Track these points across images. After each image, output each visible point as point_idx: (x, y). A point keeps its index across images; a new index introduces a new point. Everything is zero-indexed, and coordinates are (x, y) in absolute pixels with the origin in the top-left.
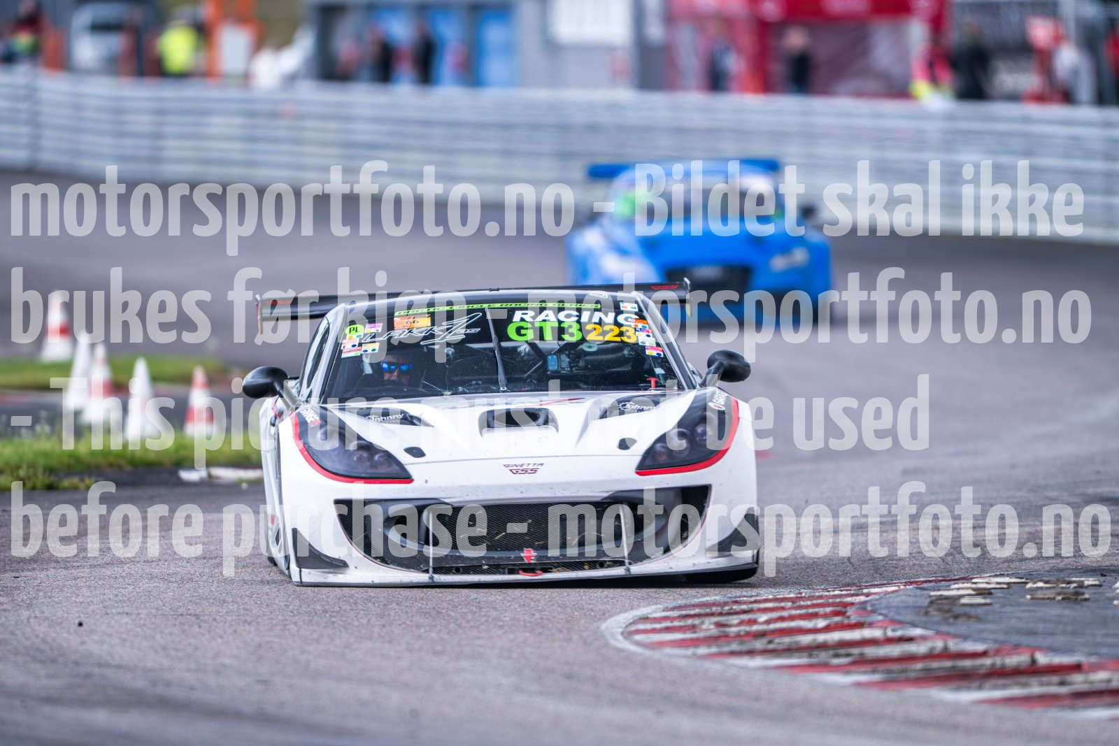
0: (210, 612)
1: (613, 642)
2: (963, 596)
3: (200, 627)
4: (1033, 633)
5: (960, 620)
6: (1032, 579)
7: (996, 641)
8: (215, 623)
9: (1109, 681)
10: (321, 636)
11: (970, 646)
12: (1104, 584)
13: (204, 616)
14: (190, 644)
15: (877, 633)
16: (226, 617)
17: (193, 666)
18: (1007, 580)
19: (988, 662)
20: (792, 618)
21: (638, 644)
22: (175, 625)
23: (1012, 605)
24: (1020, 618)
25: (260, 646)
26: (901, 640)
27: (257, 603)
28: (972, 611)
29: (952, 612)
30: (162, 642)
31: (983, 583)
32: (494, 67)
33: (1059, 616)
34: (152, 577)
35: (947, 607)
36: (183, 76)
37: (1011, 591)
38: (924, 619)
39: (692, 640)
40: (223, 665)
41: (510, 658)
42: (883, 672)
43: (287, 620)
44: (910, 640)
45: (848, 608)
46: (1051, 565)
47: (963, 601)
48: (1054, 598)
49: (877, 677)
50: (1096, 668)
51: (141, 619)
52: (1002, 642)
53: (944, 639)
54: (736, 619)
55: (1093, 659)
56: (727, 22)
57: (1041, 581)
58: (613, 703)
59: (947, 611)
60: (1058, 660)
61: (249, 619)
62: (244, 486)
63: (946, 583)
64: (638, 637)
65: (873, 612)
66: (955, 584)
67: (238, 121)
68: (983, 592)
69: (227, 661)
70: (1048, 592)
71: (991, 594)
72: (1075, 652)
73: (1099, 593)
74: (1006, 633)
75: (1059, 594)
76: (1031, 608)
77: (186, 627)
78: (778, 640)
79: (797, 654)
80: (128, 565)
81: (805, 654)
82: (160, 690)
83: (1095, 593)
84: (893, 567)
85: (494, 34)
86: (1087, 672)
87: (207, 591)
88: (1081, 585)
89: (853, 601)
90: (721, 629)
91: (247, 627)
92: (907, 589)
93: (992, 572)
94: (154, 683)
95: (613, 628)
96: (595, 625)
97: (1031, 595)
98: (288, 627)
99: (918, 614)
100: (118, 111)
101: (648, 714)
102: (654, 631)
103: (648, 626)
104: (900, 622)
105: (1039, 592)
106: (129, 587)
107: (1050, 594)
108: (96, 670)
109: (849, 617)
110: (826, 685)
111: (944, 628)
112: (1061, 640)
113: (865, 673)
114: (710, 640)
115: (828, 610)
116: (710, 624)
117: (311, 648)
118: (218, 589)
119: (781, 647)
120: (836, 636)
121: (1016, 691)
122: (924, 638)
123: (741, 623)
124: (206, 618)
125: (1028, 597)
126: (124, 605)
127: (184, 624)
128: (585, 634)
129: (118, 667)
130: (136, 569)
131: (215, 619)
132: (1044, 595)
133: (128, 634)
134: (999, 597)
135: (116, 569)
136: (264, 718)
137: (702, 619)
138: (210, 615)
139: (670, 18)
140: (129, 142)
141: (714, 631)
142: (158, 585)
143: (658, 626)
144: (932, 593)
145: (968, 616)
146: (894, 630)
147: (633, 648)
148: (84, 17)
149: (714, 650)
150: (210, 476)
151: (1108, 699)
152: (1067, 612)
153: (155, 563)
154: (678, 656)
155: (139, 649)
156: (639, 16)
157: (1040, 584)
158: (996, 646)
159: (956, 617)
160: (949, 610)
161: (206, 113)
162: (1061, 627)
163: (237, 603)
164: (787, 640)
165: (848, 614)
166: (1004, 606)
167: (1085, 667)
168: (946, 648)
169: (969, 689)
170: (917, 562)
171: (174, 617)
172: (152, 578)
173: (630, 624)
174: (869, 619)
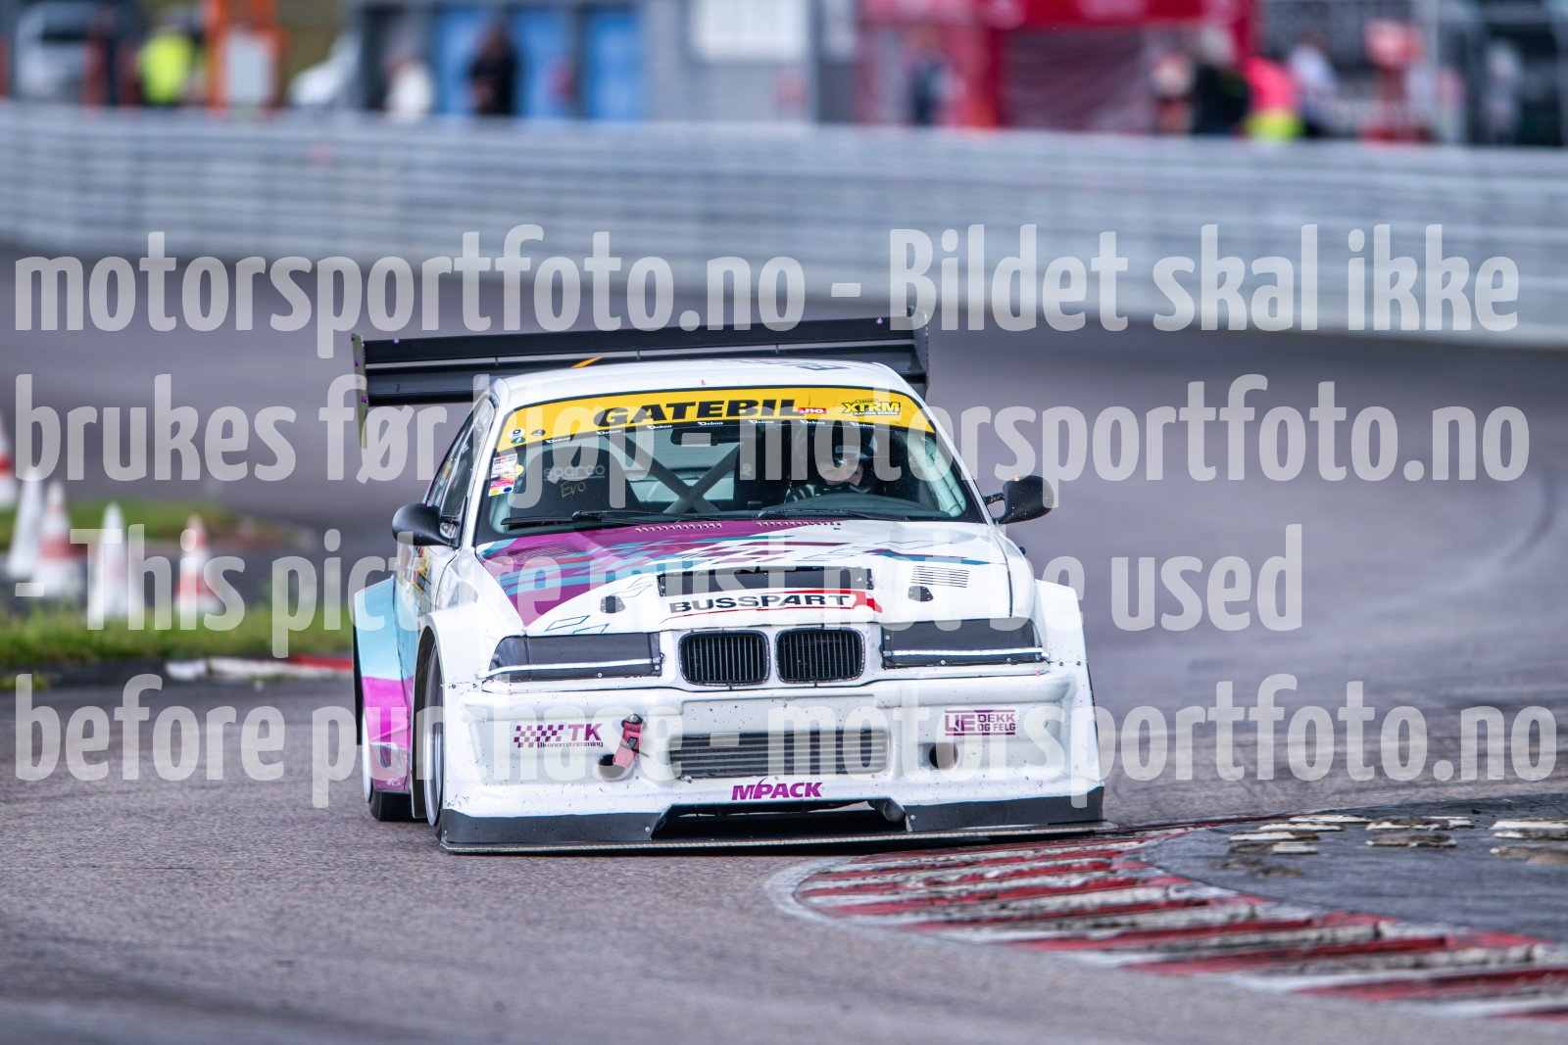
0: (210, 864)
1: (780, 907)
2: (1276, 842)
3: (197, 885)
4: (1377, 894)
5: (1273, 875)
6: (1374, 818)
7: (1323, 905)
8: (217, 880)
9: (1484, 962)
10: (368, 897)
11: (1287, 913)
12: (1477, 824)
13: (202, 869)
14: (182, 910)
15: (1154, 894)
16: (233, 871)
17: (187, 941)
18: (1340, 818)
19: (1312, 934)
20: (1034, 873)
21: (816, 909)
22: (161, 883)
23: (1346, 855)
24: (1358, 873)
25: (281, 912)
26: (1189, 904)
27: (276, 852)
28: (1290, 863)
29: (1262, 864)
30: (143, 905)
31: (1304, 823)
32: (613, 93)
33: (1413, 870)
34: (129, 814)
35: (1254, 858)
36: (173, 105)
37: (1345, 834)
38: (1222, 873)
39: (892, 903)
40: (229, 939)
41: (634, 928)
42: (1161, 951)
43: (319, 875)
44: (1202, 903)
45: (1115, 859)
46: (1402, 798)
47: (1277, 848)
48: (1406, 845)
49: (1154, 957)
50: (1465, 943)
51: (113, 874)
52: (1332, 907)
53: (1249, 903)
54: (954, 874)
55: (1463, 931)
56: (940, 28)
57: (1388, 820)
58: (781, 993)
59: (1254, 863)
60: (1413, 932)
61: (266, 874)
62: (259, 685)
63: (1254, 824)
64: (816, 900)
65: (1149, 864)
66: (1265, 824)
67: (251, 169)
68: (1305, 836)
69: (235, 934)
70: (1398, 835)
71: (1316, 838)
72: (1437, 921)
73: (1471, 837)
74: (1339, 893)
75: (1413, 839)
76: (1374, 859)
77: (177, 886)
78: (1013, 905)
79: (1041, 924)
80: (94, 798)
81: (1053, 925)
82: (140, 974)
83: (1464, 838)
84: (1177, 800)
85: (612, 45)
86: (1453, 950)
87: (206, 833)
88: (1445, 827)
89: (1121, 849)
90: (934, 889)
91: (263, 885)
92: (1199, 832)
93: (1319, 808)
94: (133, 965)
95: (779, 886)
96: (755, 882)
97: (1373, 840)
98: (321, 885)
99: (1212, 867)
100: (81, 154)
101: (831, 1009)
102: (839, 891)
103: (831, 884)
104: (1187, 879)
105: (1385, 836)
106: (95, 827)
107: (1400, 838)
108: (51, 946)
109: (1114, 872)
110: (1083, 968)
111: (1250, 888)
112: (1415, 904)
113: (1138, 951)
114: (916, 904)
115: (1086, 861)
116: (918, 881)
117: (354, 915)
118: (222, 831)
119: (1018, 914)
120: (1096, 898)
121: (1352, 977)
122: (1221, 901)
123: (962, 880)
124: (205, 872)
125: (1370, 843)
126: (90, 853)
127: (173, 881)
128: (740, 895)
129: (82, 941)
130: (107, 803)
131: (217, 874)
132: (1393, 840)
133: (95, 896)
134: (1329, 843)
135: (78, 802)
136: (287, 1015)
137: (907, 874)
138: (210, 868)
139: (865, 24)
140: (95, 199)
141: (923, 891)
142: (137, 825)
143: (843, 884)
144: (1233, 838)
145: (1285, 871)
146: (1178, 891)
147: (809, 915)
148: (32, 23)
149: (923, 918)
150: (210, 671)
151: (1484, 988)
152: (1424, 864)
153: (133, 795)
154: (872, 927)
155: (111, 917)
156: (818, 22)
157: (1387, 825)
158: (1325, 912)
159: (1267, 871)
160: (1258, 862)
161: (204, 157)
162: (1416, 885)
163: (248, 851)
164: (1027, 904)
165: (1114, 868)
166: (1335, 855)
167: (1451, 943)
168: (1253, 915)
169: (1285, 973)
170: (1211, 793)
171: (162, 870)
172: (129, 816)
173: (806, 881)
174: (1143, 875)
